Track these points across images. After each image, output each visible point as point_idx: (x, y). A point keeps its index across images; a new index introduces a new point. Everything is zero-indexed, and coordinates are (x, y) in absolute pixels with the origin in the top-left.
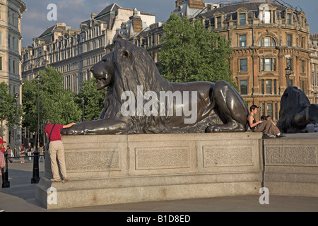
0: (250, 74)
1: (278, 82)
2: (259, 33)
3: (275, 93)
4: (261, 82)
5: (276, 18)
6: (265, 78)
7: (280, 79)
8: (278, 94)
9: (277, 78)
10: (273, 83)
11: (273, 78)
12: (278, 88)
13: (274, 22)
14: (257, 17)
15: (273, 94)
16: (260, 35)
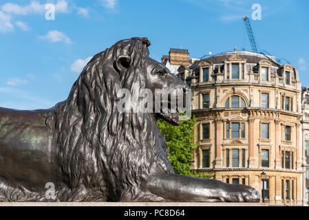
0: (212, 142)
1: (247, 152)
2: (224, 92)
3: (244, 165)
4: (225, 152)
5: (246, 72)
6: (230, 147)
7: (249, 148)
8: (246, 166)
9: (246, 147)
10: (241, 152)
11: (240, 147)
12: (246, 160)
13: (243, 78)
14: (221, 71)
15: (240, 167)
16: (225, 94)
